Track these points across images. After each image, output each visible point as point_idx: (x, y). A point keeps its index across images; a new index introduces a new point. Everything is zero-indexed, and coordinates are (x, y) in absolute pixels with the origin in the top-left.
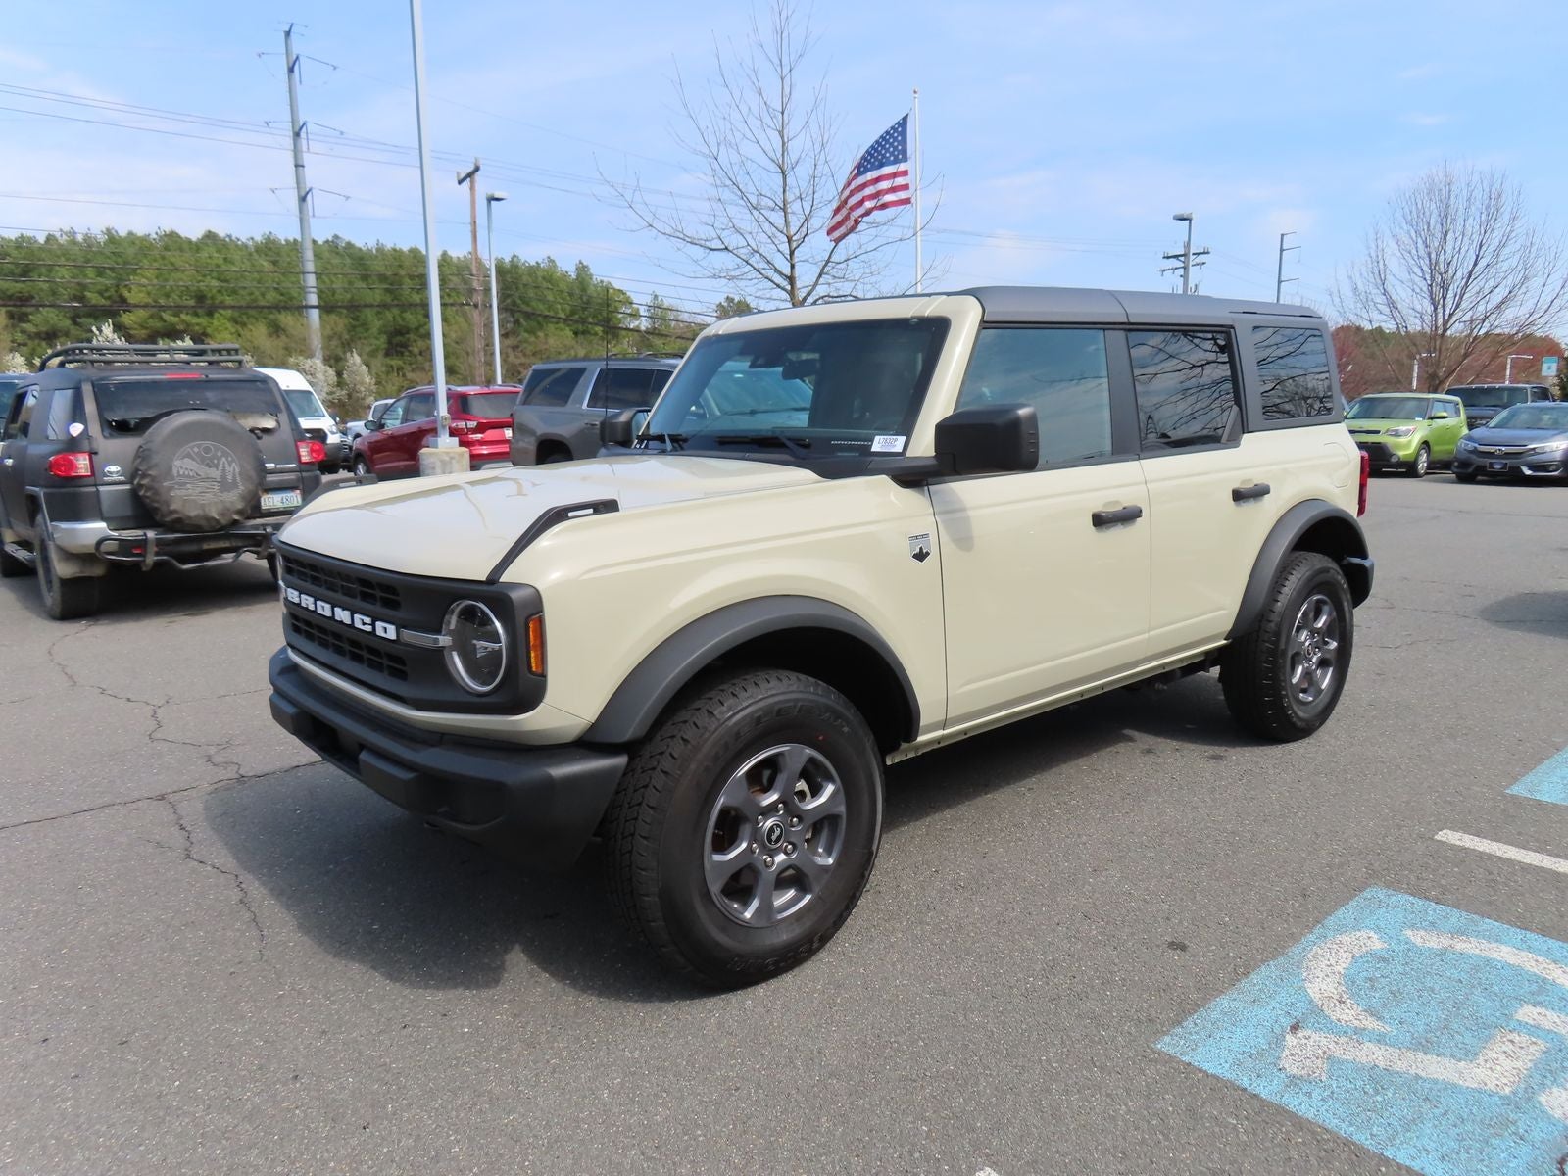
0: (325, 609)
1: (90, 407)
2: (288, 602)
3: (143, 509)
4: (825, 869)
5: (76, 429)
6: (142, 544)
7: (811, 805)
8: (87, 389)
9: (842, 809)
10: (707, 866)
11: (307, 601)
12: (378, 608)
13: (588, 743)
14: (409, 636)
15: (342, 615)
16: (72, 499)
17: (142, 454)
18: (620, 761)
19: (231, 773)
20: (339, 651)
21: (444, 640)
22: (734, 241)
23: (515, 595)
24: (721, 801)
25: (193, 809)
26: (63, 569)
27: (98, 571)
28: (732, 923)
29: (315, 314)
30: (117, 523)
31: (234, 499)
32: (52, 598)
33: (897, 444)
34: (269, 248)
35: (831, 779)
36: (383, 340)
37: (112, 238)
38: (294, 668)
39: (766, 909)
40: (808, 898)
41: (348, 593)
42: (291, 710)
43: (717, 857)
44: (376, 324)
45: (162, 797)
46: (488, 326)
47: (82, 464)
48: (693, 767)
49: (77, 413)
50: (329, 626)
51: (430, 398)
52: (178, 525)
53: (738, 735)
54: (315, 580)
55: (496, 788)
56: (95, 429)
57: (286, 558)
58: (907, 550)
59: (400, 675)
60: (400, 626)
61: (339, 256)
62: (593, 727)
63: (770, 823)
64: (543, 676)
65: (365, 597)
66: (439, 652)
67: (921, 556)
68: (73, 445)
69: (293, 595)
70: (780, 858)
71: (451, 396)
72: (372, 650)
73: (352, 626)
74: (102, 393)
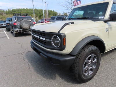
0: (36, 36)
1: (17, 19)
2: (32, 36)
3: (21, 28)
4: (95, 69)
5: (16, 21)
6: (21, 30)
7: (94, 61)
8: (16, 18)
9: (97, 62)
10: (83, 69)
11: (34, 35)
12: (43, 36)
13: (70, 55)
14: (46, 40)
15: (38, 37)
16: (15, 27)
17: (21, 23)
18: (75, 57)
19: (27, 51)
20: (38, 41)
21: (51, 40)
22: (67, 6)
23: (62, 35)
24: (85, 62)
25: (24, 54)
26: (15, 33)
27: (18, 33)
28: (85, 76)
29: (34, 14)
30: (19, 29)
31: (28, 27)
32: (14, 35)
33: (103, 17)
34: (31, 9)
35: (96, 58)
36: (39, 16)
37: (20, 9)
38: (33, 42)
39: (88, 74)
40: (92, 72)
41: (39, 34)
42: (33, 47)
43: (84, 68)
44: (39, 15)
45: (21, 53)
46: (47, 15)
47: (16, 24)
48: (83, 58)
49: (16, 20)
50: (37, 38)
51: (43, 20)
52: (23, 29)
53: (88, 54)
54: (35, 33)
55: (59, 60)
56: (17, 21)
57: (32, 31)
58: (106, 30)
59: (45, 44)
60: (45, 39)
61: (36, 10)
62: (71, 53)
63: (89, 64)
64: (65, 46)
65: (41, 35)
66: (51, 42)
67: (107, 31)
68: (15, 22)
69: (33, 35)
70: (90, 68)
71: (45, 19)
72: (42, 41)
73: (39, 38)
74: (17, 18)
